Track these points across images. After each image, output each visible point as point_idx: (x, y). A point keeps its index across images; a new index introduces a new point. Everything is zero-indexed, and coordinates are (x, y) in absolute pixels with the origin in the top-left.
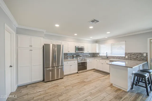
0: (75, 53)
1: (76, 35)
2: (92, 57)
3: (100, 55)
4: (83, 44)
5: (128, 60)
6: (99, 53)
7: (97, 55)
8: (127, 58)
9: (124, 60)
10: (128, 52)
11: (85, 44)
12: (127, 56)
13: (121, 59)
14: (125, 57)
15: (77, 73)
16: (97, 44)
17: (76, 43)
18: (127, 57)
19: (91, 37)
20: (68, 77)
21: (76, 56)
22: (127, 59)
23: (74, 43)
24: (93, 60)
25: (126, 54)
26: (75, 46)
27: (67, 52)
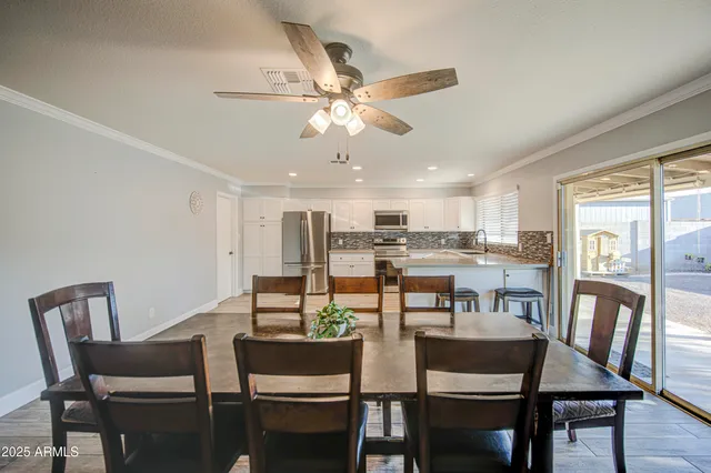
0: (374, 231)
4: (406, 201)
6: (475, 230)
7: (473, 239)
9: (517, 261)
11: (411, 201)
14: (517, 249)
16: (465, 201)
17: (376, 202)
21: (384, 241)
22: (520, 256)
26: (376, 212)
27: (347, 229)
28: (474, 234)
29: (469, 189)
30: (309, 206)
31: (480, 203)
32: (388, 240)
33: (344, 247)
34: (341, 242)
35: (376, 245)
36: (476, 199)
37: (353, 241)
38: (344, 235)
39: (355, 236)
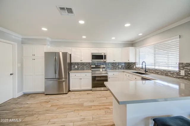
0: (91, 62)
1: (85, 38)
2: (126, 69)
3: (137, 66)
4: (106, 49)
5: (186, 79)
6: (135, 62)
7: (133, 66)
8: (184, 75)
9: (178, 80)
10: (185, 62)
11: (108, 49)
12: (184, 71)
13: (170, 76)
14: (178, 73)
15: (91, 90)
16: (131, 49)
17: (92, 49)
18: (183, 73)
19: (113, 38)
20: (74, 93)
21: (96, 66)
22: (182, 78)
23: (90, 48)
24: (120, 73)
25: (182, 66)
26: (92, 53)
27: (79, 61)
28: (135, 64)
29: (132, 44)
30: (61, 50)
31: (138, 50)
32: (97, 66)
33: (78, 69)
34: (76, 67)
35: (92, 68)
36: (136, 48)
37: (82, 66)
38: (78, 64)
39: (83, 64)
